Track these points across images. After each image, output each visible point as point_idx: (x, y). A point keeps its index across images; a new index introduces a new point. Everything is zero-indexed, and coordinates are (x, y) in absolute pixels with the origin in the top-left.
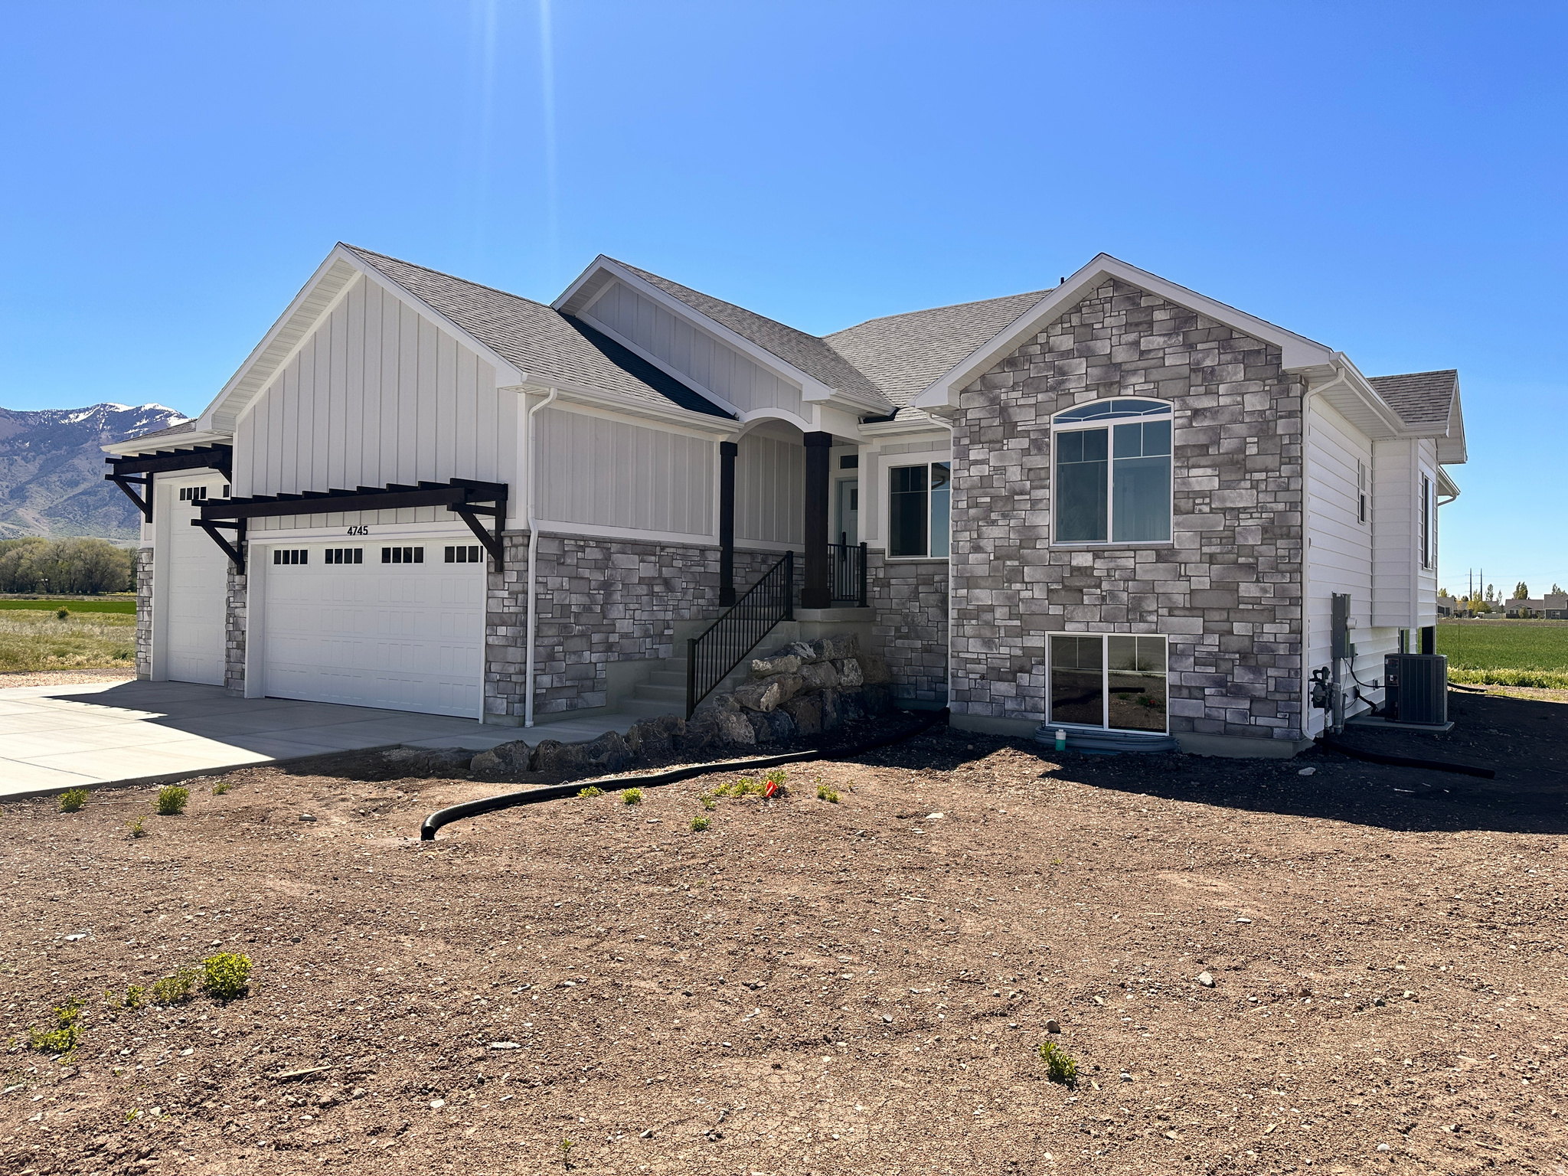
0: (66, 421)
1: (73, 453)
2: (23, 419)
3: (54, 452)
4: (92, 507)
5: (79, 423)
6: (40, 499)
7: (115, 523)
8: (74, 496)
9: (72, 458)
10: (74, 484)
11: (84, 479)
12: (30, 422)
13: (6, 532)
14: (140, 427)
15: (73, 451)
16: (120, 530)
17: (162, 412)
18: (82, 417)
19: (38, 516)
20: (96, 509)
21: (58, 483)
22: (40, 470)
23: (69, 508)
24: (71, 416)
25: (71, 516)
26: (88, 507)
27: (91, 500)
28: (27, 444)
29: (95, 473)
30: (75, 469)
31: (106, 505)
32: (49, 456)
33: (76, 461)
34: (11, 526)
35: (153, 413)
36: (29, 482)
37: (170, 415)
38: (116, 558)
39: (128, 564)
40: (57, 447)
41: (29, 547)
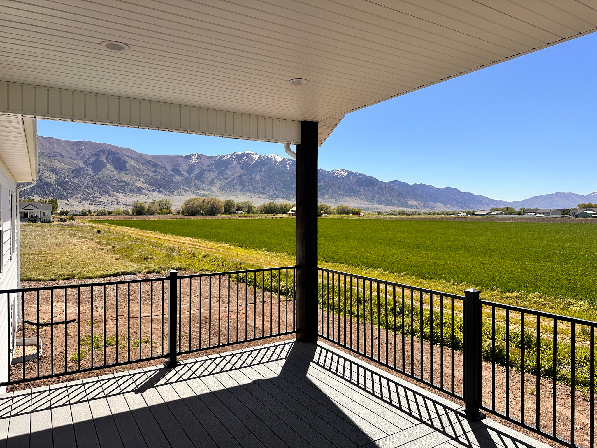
0: (224, 159)
1: (226, 169)
2: (212, 159)
3: (221, 169)
5: (228, 159)
6: (218, 184)
7: (239, 191)
8: (227, 183)
10: (227, 179)
11: (230, 177)
12: (215, 159)
13: (209, 195)
14: (245, 159)
16: (240, 193)
17: (251, 153)
18: (229, 157)
19: (217, 190)
20: (233, 186)
21: (222, 179)
22: (217, 175)
23: (226, 187)
24: (225, 157)
25: (226, 189)
26: (231, 186)
27: (232, 184)
28: (214, 167)
29: (233, 175)
30: (227, 174)
31: (236, 185)
33: (227, 171)
34: (210, 193)
35: (248, 154)
36: (214, 179)
37: (253, 154)
40: (222, 167)
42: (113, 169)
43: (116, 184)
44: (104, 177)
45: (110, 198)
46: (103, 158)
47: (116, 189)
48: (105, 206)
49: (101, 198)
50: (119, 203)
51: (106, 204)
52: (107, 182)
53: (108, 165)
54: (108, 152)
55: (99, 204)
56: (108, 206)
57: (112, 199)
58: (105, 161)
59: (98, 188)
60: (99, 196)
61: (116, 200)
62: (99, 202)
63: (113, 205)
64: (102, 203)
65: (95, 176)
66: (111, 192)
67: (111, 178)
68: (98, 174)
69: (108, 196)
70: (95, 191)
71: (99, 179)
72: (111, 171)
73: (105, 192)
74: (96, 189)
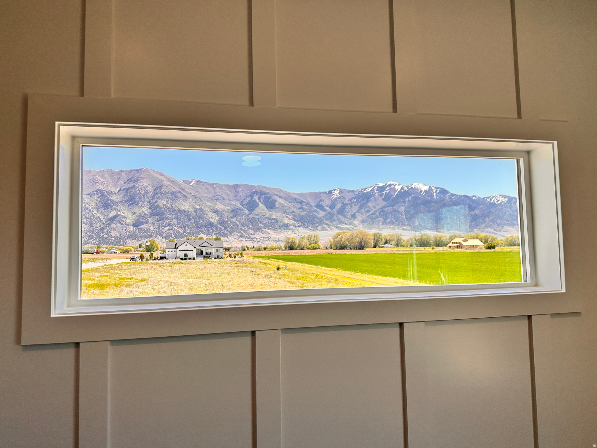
0: (365, 191)
1: (368, 202)
2: (354, 192)
3: (362, 202)
4: (374, 219)
5: (369, 192)
6: (359, 217)
7: (381, 224)
8: (369, 216)
9: (368, 203)
10: (368, 211)
11: (371, 210)
12: (356, 193)
13: (351, 229)
14: (387, 190)
15: (368, 201)
16: (383, 226)
17: (393, 184)
18: (370, 189)
19: (359, 223)
20: (375, 219)
21: (364, 212)
22: (359, 208)
23: (368, 220)
24: (367, 189)
25: (368, 222)
26: (373, 219)
27: (374, 216)
28: (355, 200)
29: (374, 208)
30: (368, 207)
31: (378, 218)
32: (361, 203)
34: (352, 227)
35: (390, 185)
36: (356, 212)
37: (396, 185)
38: (368, 237)
39: (373, 238)
40: (363, 200)
41: (345, 234)
42: (264, 207)
43: (267, 222)
44: (257, 215)
45: (262, 235)
46: (256, 198)
47: (267, 226)
48: (258, 242)
49: (254, 234)
50: (270, 239)
51: (259, 240)
52: (259, 220)
53: (261, 205)
54: (260, 193)
55: (253, 241)
56: (260, 242)
57: (264, 235)
58: (258, 201)
59: (253, 225)
60: (253, 233)
61: (267, 237)
62: (253, 239)
63: (265, 241)
64: (256, 239)
65: (250, 215)
66: (263, 229)
67: (263, 216)
68: (252, 213)
69: (260, 233)
70: (250, 228)
71: (253, 218)
72: (263, 210)
73: (258, 229)
74: (251, 226)
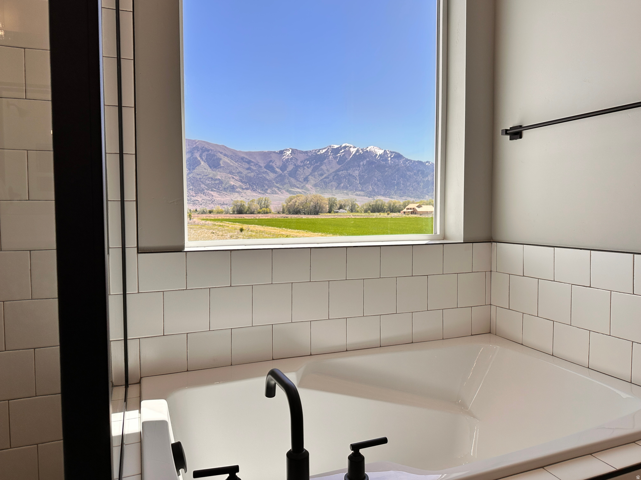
0: (319, 153)
1: (321, 164)
2: (307, 153)
3: (316, 164)
4: (327, 183)
5: (323, 153)
6: (312, 180)
7: (334, 188)
8: (322, 179)
9: (322, 166)
10: (322, 175)
11: (325, 173)
12: (309, 154)
13: (303, 193)
14: (341, 153)
15: (321, 163)
16: (336, 190)
17: (348, 146)
18: (324, 151)
19: (312, 187)
20: (329, 183)
21: (317, 175)
22: (312, 170)
23: (321, 184)
24: (321, 151)
25: (321, 186)
26: (326, 183)
27: (327, 180)
28: (308, 162)
29: (328, 171)
30: (322, 169)
31: (331, 182)
32: (314, 165)
33: (322, 167)
34: (304, 191)
35: (345, 147)
36: (309, 175)
37: (351, 147)
38: (323, 201)
39: (328, 203)
40: (317, 163)
41: (298, 198)
42: (207, 166)
43: (210, 182)
44: (198, 175)
45: (204, 197)
46: (197, 155)
47: (210, 188)
48: (200, 205)
49: (196, 196)
50: (213, 202)
51: (201, 203)
52: (201, 180)
53: (202, 163)
54: (202, 149)
55: (194, 203)
56: (203, 205)
57: (207, 198)
58: (199, 158)
59: (193, 186)
60: (194, 195)
61: (210, 199)
62: (194, 201)
63: (208, 205)
64: (197, 202)
65: (190, 174)
66: (206, 191)
67: (205, 176)
68: (192, 172)
69: (202, 195)
70: (190, 189)
71: (194, 177)
72: (205, 169)
73: (200, 190)
74: (191, 187)
